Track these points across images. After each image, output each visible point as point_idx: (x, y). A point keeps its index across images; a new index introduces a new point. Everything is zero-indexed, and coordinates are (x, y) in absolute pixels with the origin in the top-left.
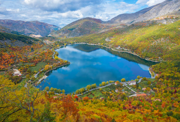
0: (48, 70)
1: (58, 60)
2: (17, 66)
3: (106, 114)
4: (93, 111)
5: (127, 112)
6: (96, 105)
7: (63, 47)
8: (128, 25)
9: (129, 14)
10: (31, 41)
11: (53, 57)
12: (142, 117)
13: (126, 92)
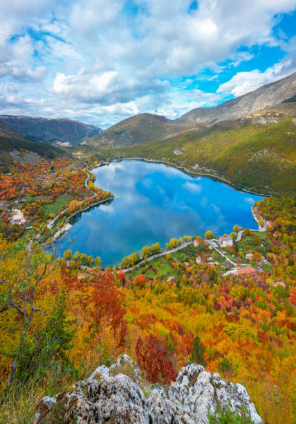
0: (73, 212)
1: (93, 190)
2: (21, 203)
3: (182, 323)
4: (155, 314)
5: (224, 316)
6: (160, 295)
7: (104, 165)
8: (208, 126)
9: (208, 108)
11: (86, 185)
12: (254, 331)
13: (216, 263)
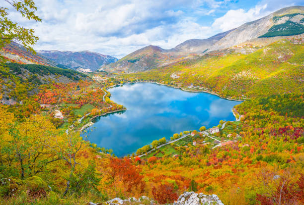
0: (94, 116)
1: (109, 103)
4: (164, 174)
6: (167, 165)
10: (77, 77)
11: (104, 100)
13: (208, 143)
